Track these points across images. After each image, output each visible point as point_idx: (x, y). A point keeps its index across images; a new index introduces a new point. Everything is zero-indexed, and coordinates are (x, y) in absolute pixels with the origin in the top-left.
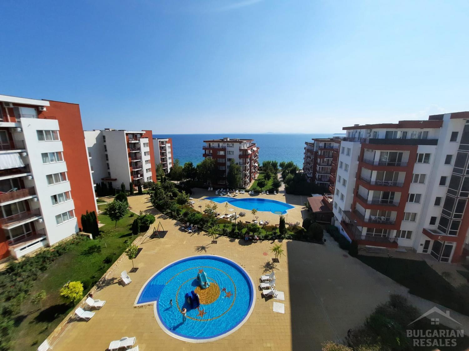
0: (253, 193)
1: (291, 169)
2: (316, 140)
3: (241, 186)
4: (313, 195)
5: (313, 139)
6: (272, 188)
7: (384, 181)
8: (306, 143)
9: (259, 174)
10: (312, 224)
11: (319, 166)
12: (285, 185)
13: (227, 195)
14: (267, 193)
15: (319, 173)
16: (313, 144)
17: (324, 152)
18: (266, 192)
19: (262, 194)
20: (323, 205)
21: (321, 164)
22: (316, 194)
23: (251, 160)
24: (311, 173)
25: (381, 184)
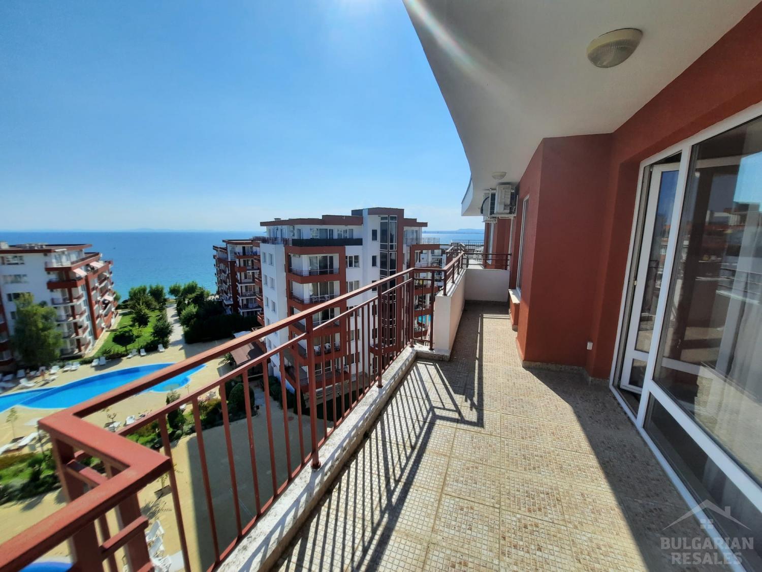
0: (103, 360)
1: (194, 295)
2: (228, 242)
3: (69, 354)
4: (235, 334)
5: (224, 241)
6: (153, 342)
7: (319, 296)
8: (215, 248)
9: (121, 317)
10: (234, 386)
11: (241, 285)
12: (184, 328)
13: (20, 386)
14: (142, 354)
15: (242, 296)
16: (226, 249)
17: (244, 261)
18: (139, 351)
19: (130, 358)
20: (253, 348)
21: (243, 281)
22: (241, 332)
23: (88, 290)
24: (230, 298)
25: (316, 301)
